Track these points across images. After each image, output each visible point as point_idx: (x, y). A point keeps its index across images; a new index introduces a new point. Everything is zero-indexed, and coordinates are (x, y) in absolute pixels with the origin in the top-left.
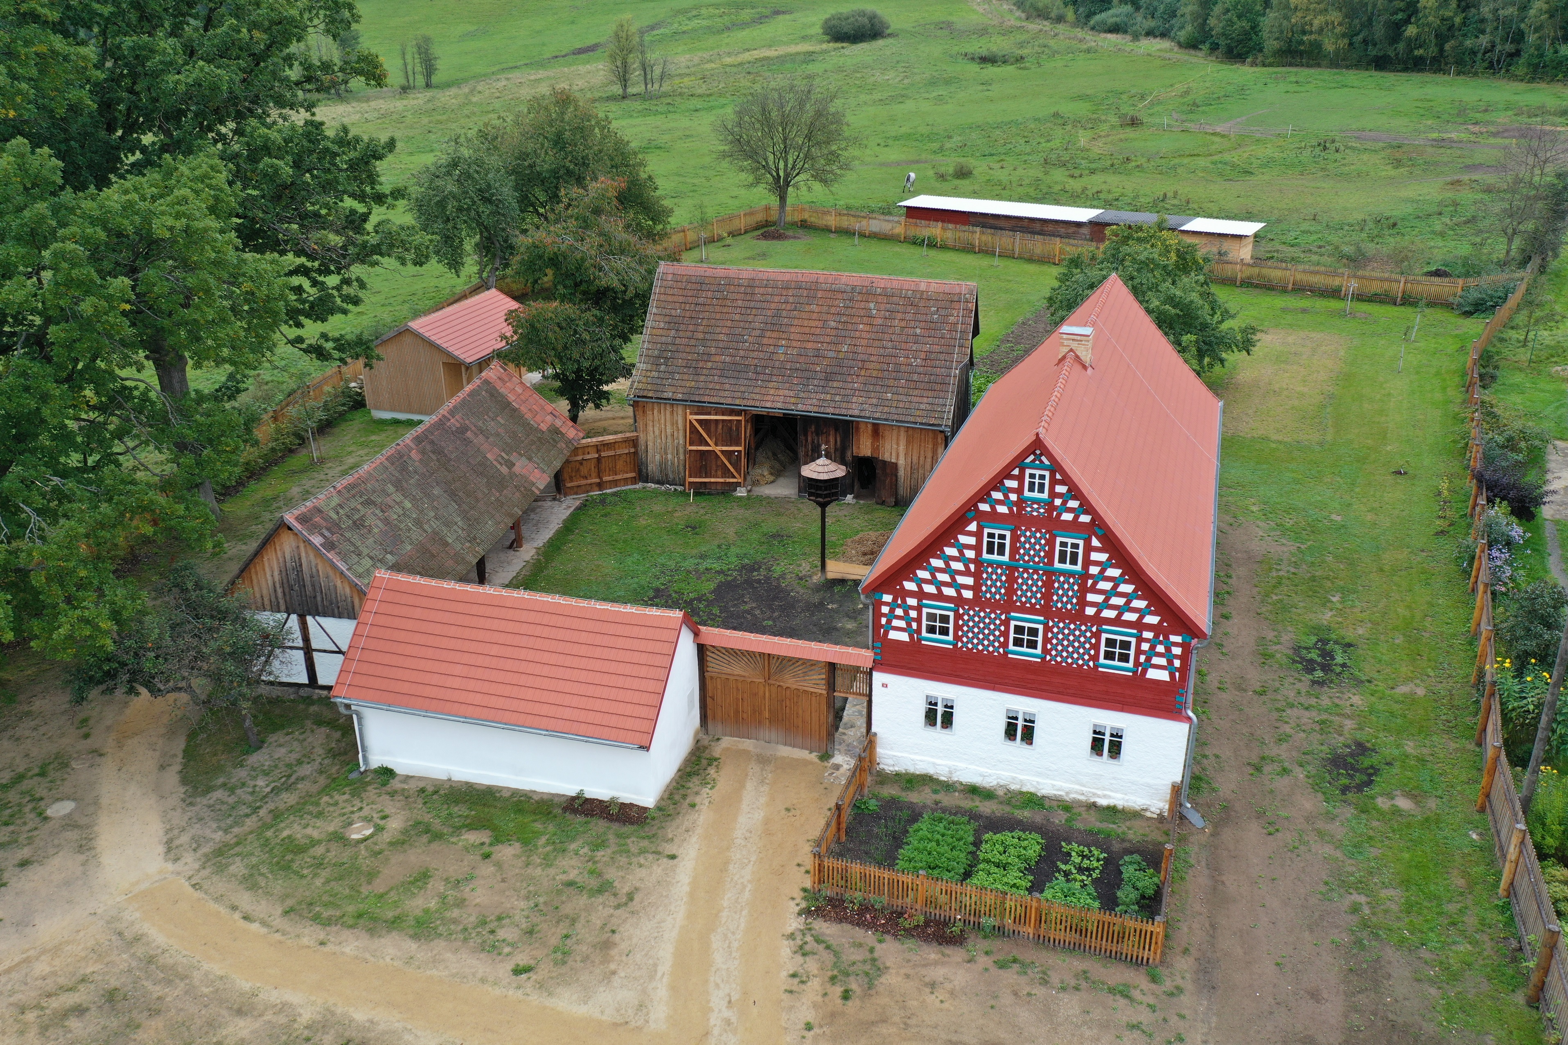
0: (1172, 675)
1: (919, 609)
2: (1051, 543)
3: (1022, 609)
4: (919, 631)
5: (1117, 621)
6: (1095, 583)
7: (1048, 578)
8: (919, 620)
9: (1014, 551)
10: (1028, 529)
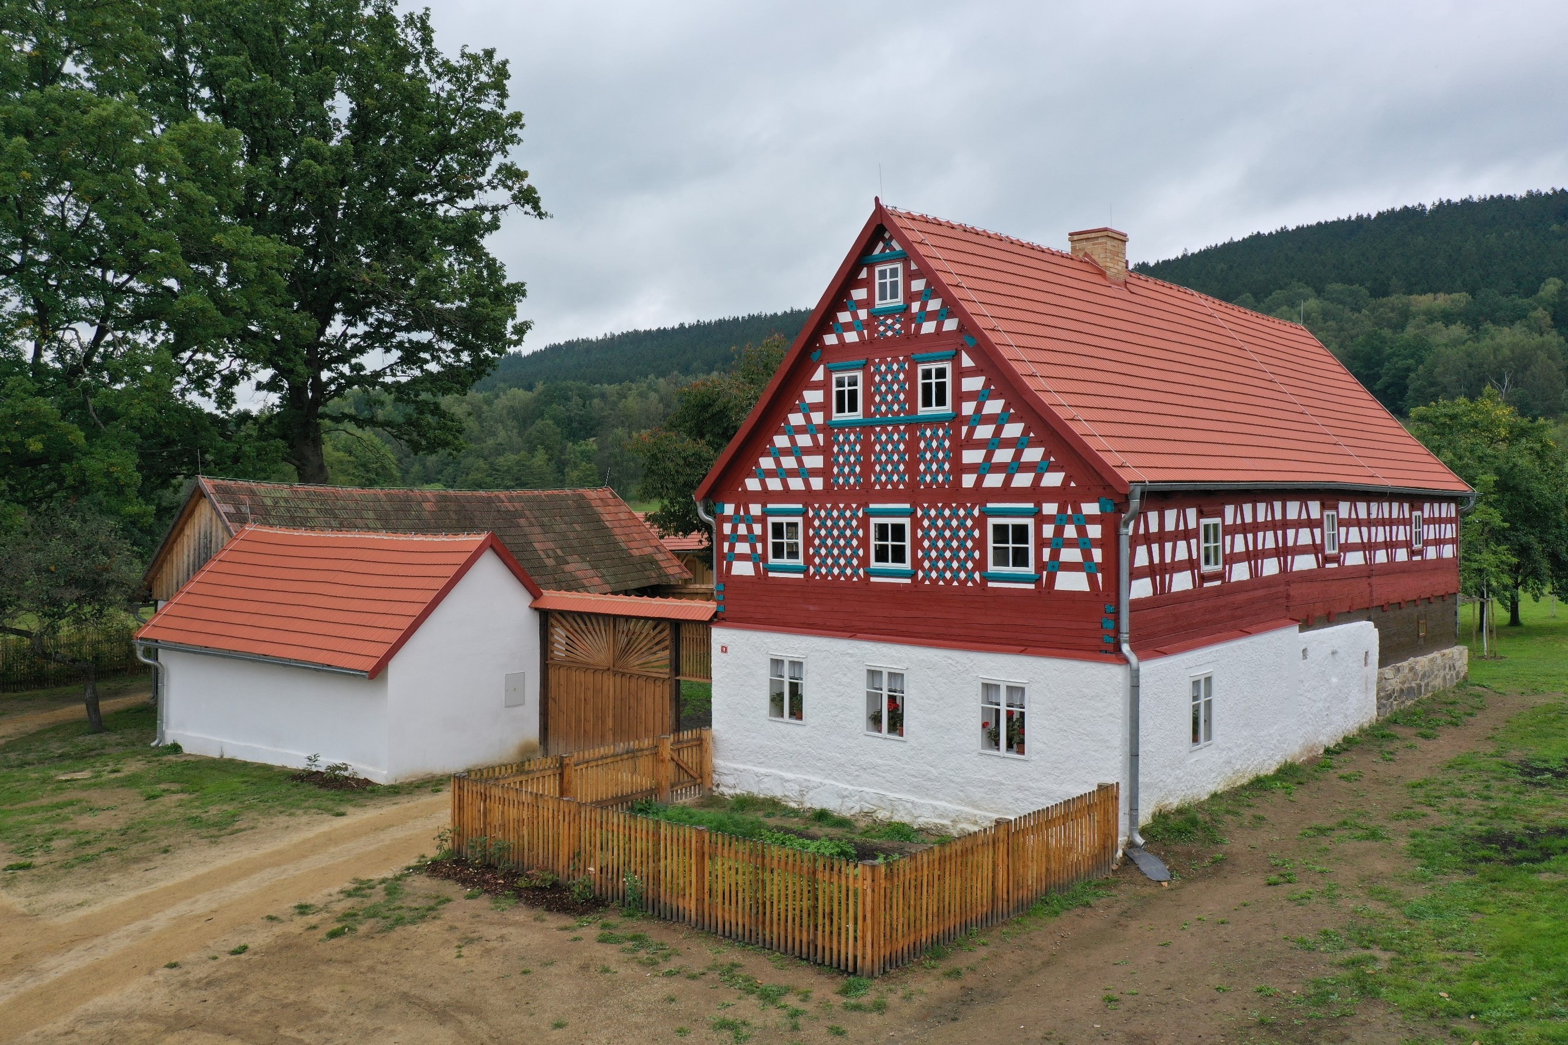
0: (1092, 580)
1: (762, 520)
2: (911, 377)
3: (885, 496)
4: (764, 557)
5: (1006, 492)
6: (971, 431)
7: (912, 435)
8: (763, 539)
9: (868, 400)
10: (883, 360)
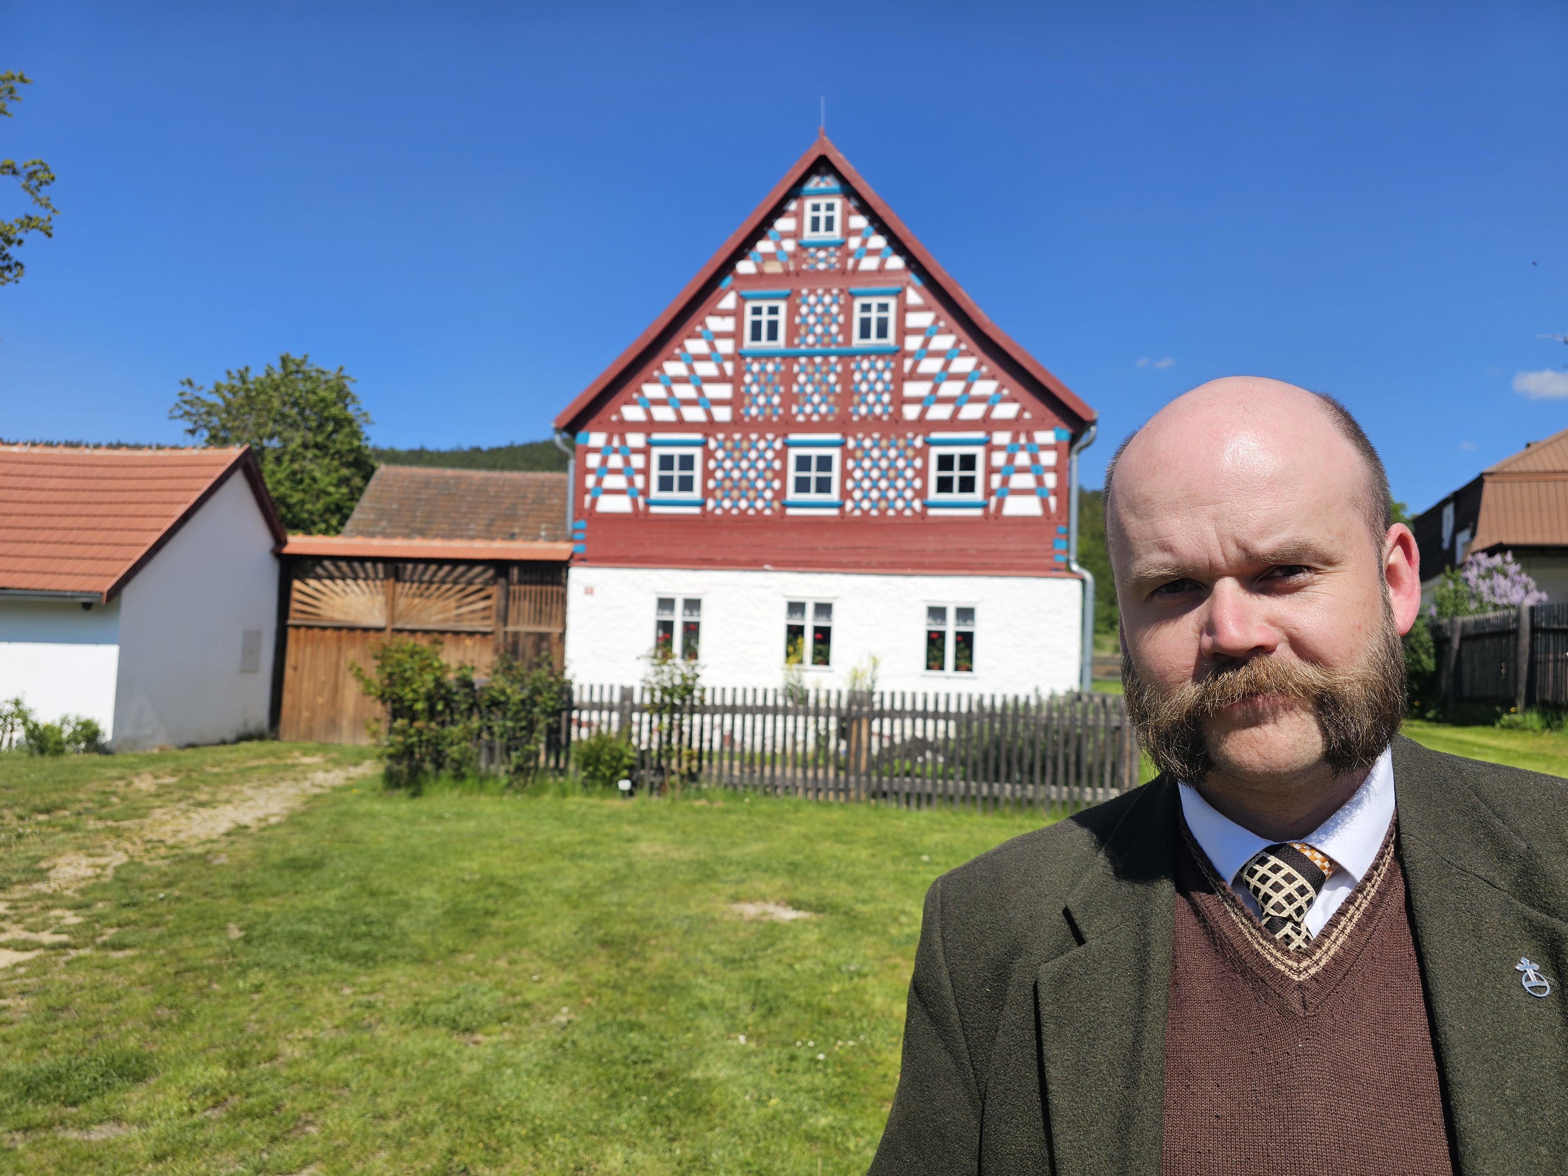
0: (1045, 504)
1: (645, 451)
2: (847, 310)
3: (808, 426)
4: (645, 492)
5: (953, 423)
6: (916, 364)
7: (846, 366)
8: (645, 472)
9: (793, 331)
10: (812, 292)
